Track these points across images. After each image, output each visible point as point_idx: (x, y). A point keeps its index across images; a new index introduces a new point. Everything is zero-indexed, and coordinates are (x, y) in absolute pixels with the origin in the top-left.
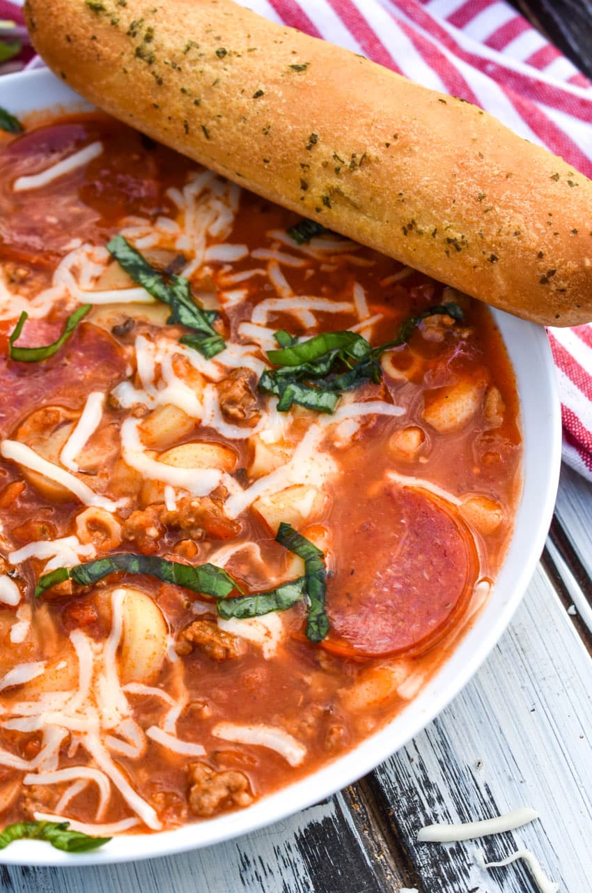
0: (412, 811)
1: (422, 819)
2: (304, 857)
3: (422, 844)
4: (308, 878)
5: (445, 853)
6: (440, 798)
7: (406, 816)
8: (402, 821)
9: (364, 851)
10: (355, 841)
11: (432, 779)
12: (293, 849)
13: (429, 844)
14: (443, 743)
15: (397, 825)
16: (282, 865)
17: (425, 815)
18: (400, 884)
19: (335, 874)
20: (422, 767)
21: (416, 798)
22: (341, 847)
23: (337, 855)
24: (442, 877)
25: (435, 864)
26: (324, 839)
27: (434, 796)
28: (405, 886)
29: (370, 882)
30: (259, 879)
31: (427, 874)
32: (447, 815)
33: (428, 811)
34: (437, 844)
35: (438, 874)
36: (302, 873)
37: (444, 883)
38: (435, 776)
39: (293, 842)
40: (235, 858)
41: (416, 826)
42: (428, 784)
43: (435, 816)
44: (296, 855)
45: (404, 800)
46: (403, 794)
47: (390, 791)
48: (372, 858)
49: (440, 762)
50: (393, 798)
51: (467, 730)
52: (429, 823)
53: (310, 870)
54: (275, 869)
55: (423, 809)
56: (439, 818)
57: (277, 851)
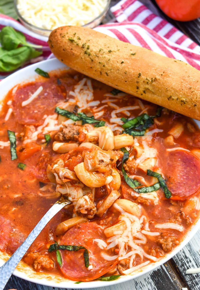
0: (183, 265)
1: (186, 268)
2: (153, 281)
3: (187, 274)
4: (155, 287)
5: (194, 277)
6: (190, 261)
7: (181, 267)
8: (180, 268)
9: (170, 278)
10: (167, 275)
11: (187, 256)
12: (150, 279)
13: (189, 274)
14: (189, 245)
15: (179, 270)
16: (147, 284)
17: (187, 266)
18: (182, 287)
19: (163, 285)
20: (184, 252)
21: (183, 261)
22: (163, 277)
23: (162, 280)
24: (194, 284)
25: (191, 280)
26: (158, 275)
27: (189, 260)
28: (183, 287)
29: (173, 286)
30: (141, 288)
31: (189, 283)
32: (193, 266)
33: (187, 265)
34: (191, 274)
35: (193, 283)
36: (153, 285)
37: (195, 285)
38: (188, 255)
39: (149, 277)
40: (134, 283)
41: (185, 270)
42: (186, 257)
43: (190, 266)
44: (151, 280)
45: (180, 262)
46: (179, 261)
47: (175, 260)
48: (173, 280)
49: (189, 251)
50: (177, 262)
51: (195, 241)
52: (188, 268)
53: (155, 284)
54: (145, 285)
55: (186, 264)
56: (191, 267)
57: (145, 280)
